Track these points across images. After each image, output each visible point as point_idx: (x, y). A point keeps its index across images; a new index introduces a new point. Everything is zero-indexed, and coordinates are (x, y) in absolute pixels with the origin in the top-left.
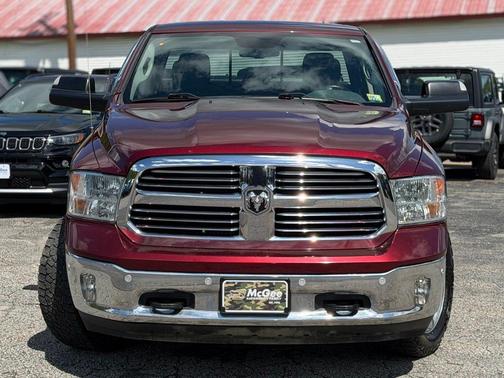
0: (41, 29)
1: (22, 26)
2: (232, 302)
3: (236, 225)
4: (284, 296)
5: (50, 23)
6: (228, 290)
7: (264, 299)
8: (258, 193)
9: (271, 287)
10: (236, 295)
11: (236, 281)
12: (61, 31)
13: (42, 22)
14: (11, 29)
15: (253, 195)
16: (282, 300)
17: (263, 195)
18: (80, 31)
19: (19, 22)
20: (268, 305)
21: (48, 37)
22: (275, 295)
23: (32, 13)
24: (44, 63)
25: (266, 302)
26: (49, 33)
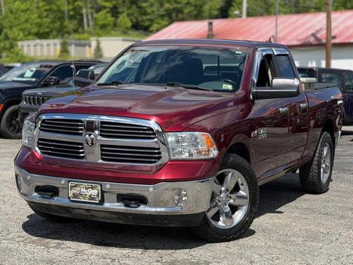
0: (312, 40)
1: (300, 38)
2: (74, 194)
3: (82, 153)
4: (98, 193)
5: (318, 36)
6: (72, 187)
7: (89, 194)
8: (90, 135)
9: (92, 188)
10: (75, 191)
11: (76, 183)
12: (324, 41)
13: (313, 35)
14: (292, 40)
15: (87, 136)
16: (98, 196)
17: (92, 136)
18: (337, 41)
19: (299, 35)
20: (91, 198)
21: (315, 45)
22: (94, 192)
23: (308, 29)
24: (312, 63)
25: (90, 196)
26: (317, 43)
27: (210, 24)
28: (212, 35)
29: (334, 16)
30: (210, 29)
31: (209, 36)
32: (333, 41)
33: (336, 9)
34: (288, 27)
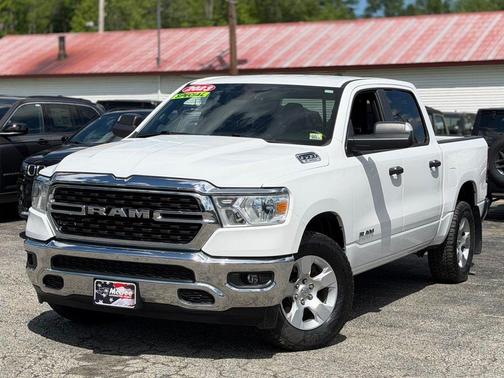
14: (180, 64)
21: (219, 71)
26: (221, 68)
27: (62, 39)
28: (66, 56)
29: (239, 31)
30: (62, 46)
31: (60, 57)
32: (239, 67)
33: (240, 23)
34: (173, 45)
